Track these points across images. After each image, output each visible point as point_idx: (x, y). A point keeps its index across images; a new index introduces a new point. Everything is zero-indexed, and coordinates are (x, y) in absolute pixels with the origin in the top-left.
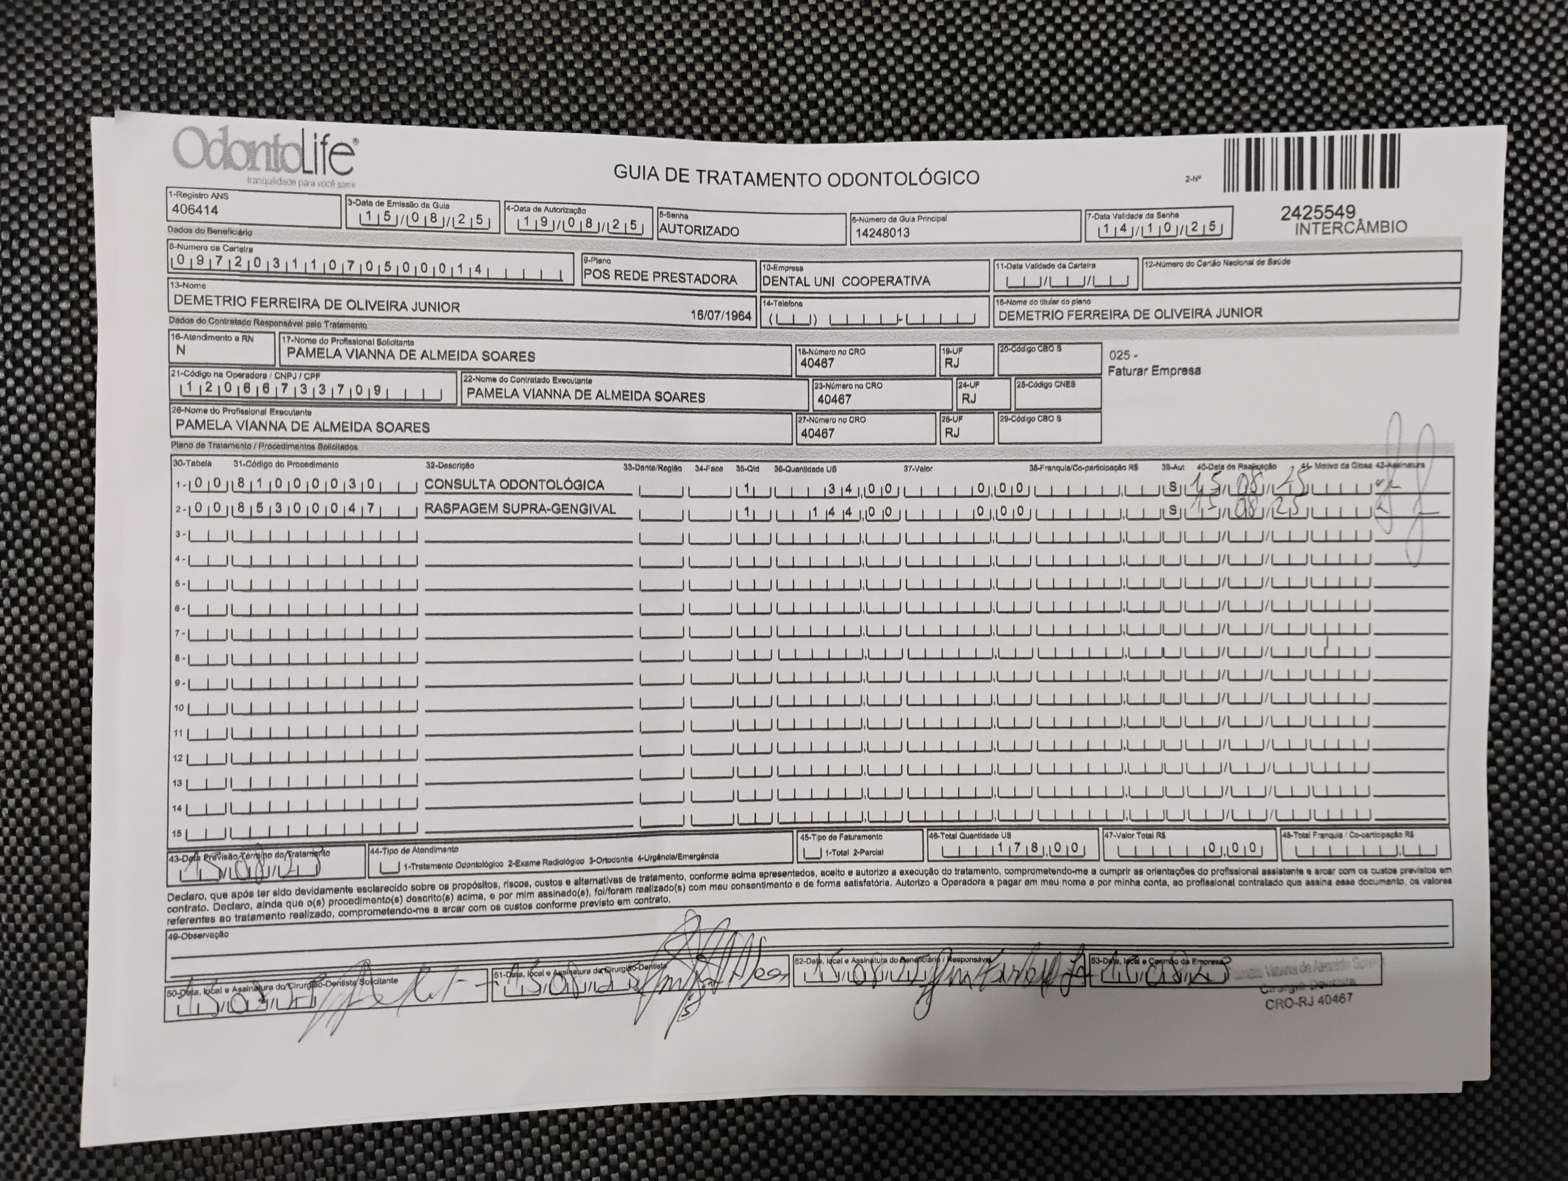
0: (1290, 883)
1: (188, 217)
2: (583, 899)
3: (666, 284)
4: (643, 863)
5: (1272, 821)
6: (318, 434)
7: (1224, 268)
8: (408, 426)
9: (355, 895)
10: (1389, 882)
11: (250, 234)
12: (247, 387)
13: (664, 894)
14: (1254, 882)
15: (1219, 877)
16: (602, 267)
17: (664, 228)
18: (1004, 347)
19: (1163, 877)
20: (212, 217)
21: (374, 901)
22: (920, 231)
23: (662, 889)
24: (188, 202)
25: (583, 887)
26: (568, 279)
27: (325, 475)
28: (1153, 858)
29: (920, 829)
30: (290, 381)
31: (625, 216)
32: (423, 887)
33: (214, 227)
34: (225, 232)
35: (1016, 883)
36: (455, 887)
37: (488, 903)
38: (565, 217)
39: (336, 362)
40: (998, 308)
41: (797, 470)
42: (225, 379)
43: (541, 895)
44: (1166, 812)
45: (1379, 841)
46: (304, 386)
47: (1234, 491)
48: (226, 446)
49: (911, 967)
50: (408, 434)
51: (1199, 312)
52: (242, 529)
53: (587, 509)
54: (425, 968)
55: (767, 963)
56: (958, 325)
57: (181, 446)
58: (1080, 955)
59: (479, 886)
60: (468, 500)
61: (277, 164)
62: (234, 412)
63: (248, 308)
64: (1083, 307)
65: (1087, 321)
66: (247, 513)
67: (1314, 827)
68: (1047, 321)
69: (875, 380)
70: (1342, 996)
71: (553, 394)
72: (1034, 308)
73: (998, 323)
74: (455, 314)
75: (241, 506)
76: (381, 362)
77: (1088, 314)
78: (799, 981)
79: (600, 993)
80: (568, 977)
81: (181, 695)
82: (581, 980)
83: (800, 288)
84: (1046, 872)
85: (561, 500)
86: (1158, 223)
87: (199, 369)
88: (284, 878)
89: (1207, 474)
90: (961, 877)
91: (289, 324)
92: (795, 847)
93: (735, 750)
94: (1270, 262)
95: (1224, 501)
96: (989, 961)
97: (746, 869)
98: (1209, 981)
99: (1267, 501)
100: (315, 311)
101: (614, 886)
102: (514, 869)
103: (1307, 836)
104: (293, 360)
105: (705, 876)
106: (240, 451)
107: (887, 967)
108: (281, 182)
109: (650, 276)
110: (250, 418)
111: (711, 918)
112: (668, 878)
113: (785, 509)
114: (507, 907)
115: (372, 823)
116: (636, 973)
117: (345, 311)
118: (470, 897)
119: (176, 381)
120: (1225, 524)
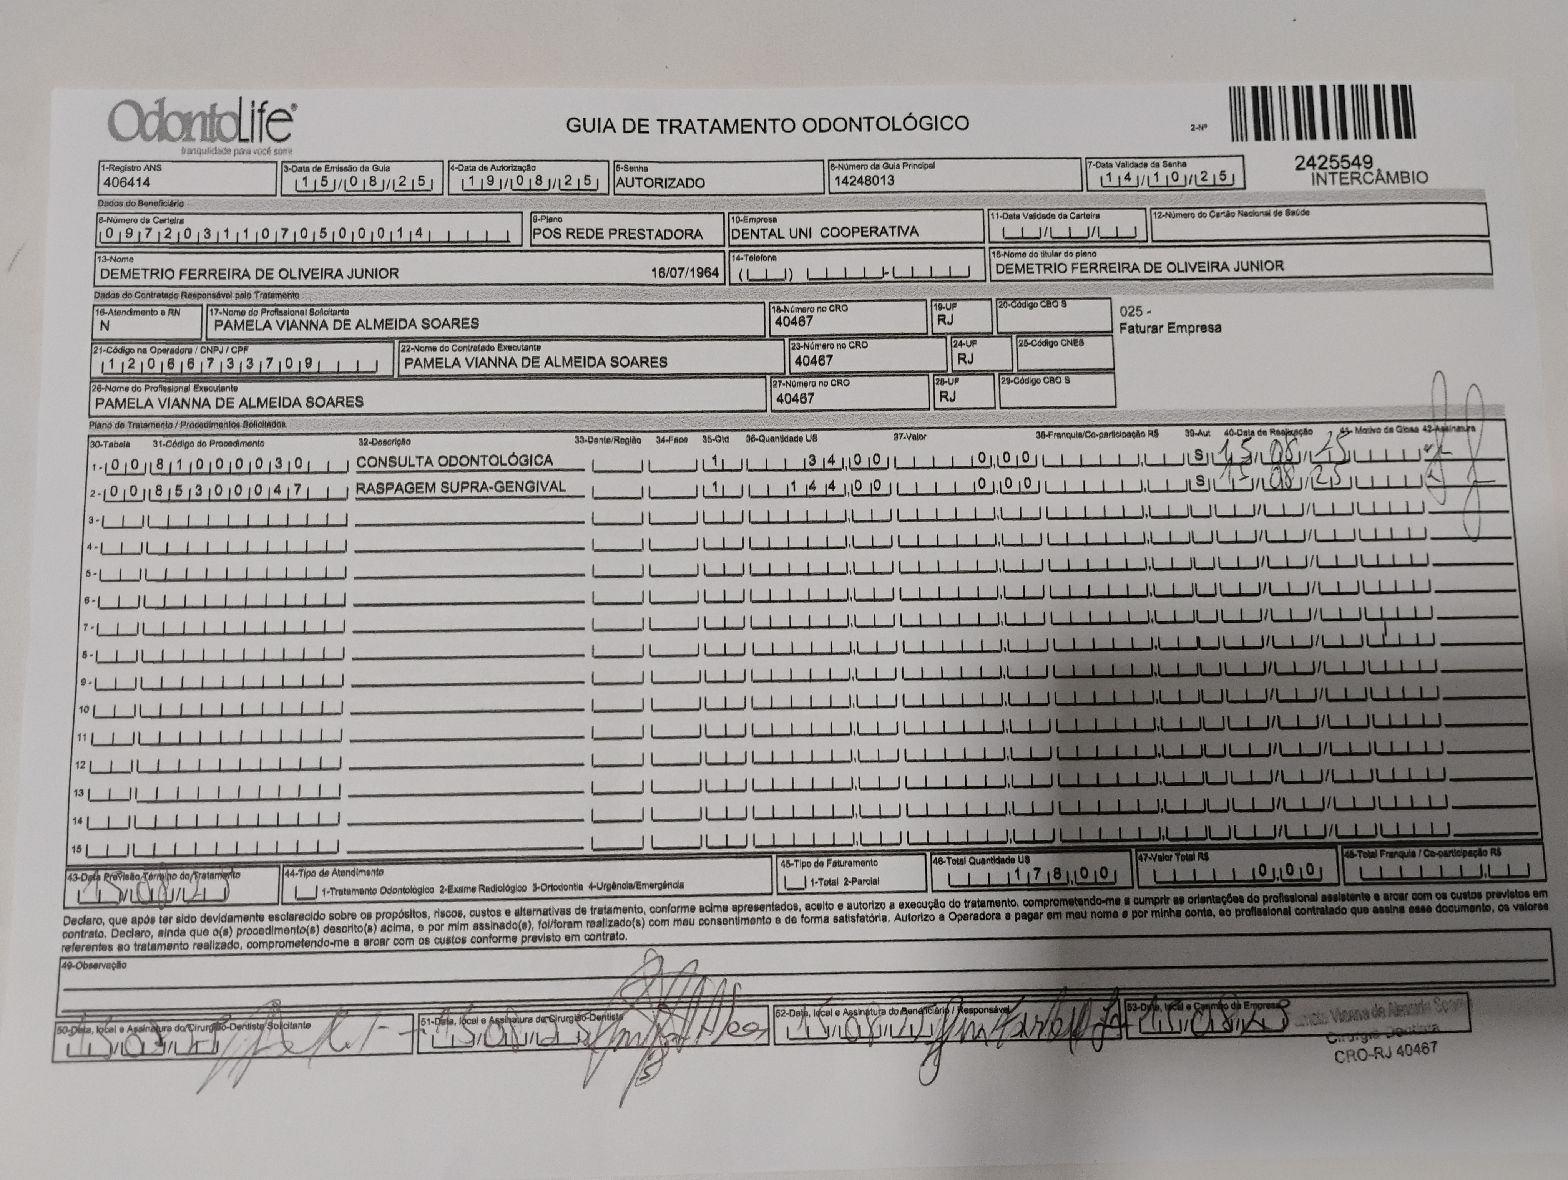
0: (1355, 911)
1: (119, 190)
2: (525, 932)
3: (623, 241)
4: (596, 892)
5: (1332, 838)
6: (244, 410)
7: (1238, 219)
8: (340, 401)
9: (266, 924)
10: (1473, 909)
11: (181, 204)
12: (171, 362)
13: (620, 930)
14: (1313, 910)
15: (1272, 905)
16: (553, 226)
17: (621, 182)
18: (1003, 302)
19: (1208, 906)
20: (144, 189)
21: (287, 931)
22: (905, 179)
23: (617, 924)
24: (119, 175)
25: (525, 919)
26: (515, 239)
27: (249, 455)
28: (1195, 883)
29: (922, 853)
30: (216, 355)
31: (577, 171)
32: (342, 916)
33: (145, 199)
34: (156, 204)
35: (1037, 916)
36: (379, 916)
37: (416, 935)
38: (513, 175)
39: (266, 334)
40: (995, 260)
41: (773, 439)
42: (149, 355)
43: (476, 927)
44: (1208, 829)
45: (1459, 860)
46: (231, 360)
47: (1267, 459)
48: (146, 426)
49: (915, 1019)
50: (340, 409)
51: (1215, 265)
52: (158, 513)
53: (533, 486)
54: (342, 1011)
55: (743, 1015)
56: (950, 278)
57: (99, 426)
58: (1113, 1001)
59: (406, 915)
60: (403, 479)
61: (213, 133)
62: (156, 389)
63: (176, 281)
64: (1089, 260)
65: (1093, 275)
66: (165, 496)
67: (1381, 844)
68: (1049, 275)
69: (859, 339)
70: (1425, 1046)
71: (497, 362)
72: (1034, 260)
73: (995, 276)
74: (394, 280)
75: (159, 489)
76: (313, 334)
77: (1094, 267)
78: (781, 1038)
79: (544, 1047)
80: (507, 1026)
81: (87, 695)
82: (523, 1029)
83: (773, 240)
84: (1071, 902)
85: (505, 477)
86: (1164, 172)
87: (123, 345)
88: (189, 903)
89: (1236, 442)
90: (971, 910)
91: (219, 296)
92: (774, 875)
93: (703, 760)
94: (1288, 213)
95: (1256, 470)
96: (1007, 1011)
97: (717, 901)
98: (1265, 1029)
99: (1304, 470)
100: (245, 281)
101: (560, 918)
102: (446, 896)
103: (1373, 855)
104: (221, 333)
105: (668, 909)
106: (161, 431)
107: (886, 1020)
108: (217, 151)
109: (606, 234)
110: (173, 395)
111: (675, 961)
112: (625, 910)
113: (759, 483)
114: (438, 941)
115: (287, 839)
116: (587, 1024)
117: (277, 281)
118: (397, 927)
119: (98, 358)
120: (1259, 496)
